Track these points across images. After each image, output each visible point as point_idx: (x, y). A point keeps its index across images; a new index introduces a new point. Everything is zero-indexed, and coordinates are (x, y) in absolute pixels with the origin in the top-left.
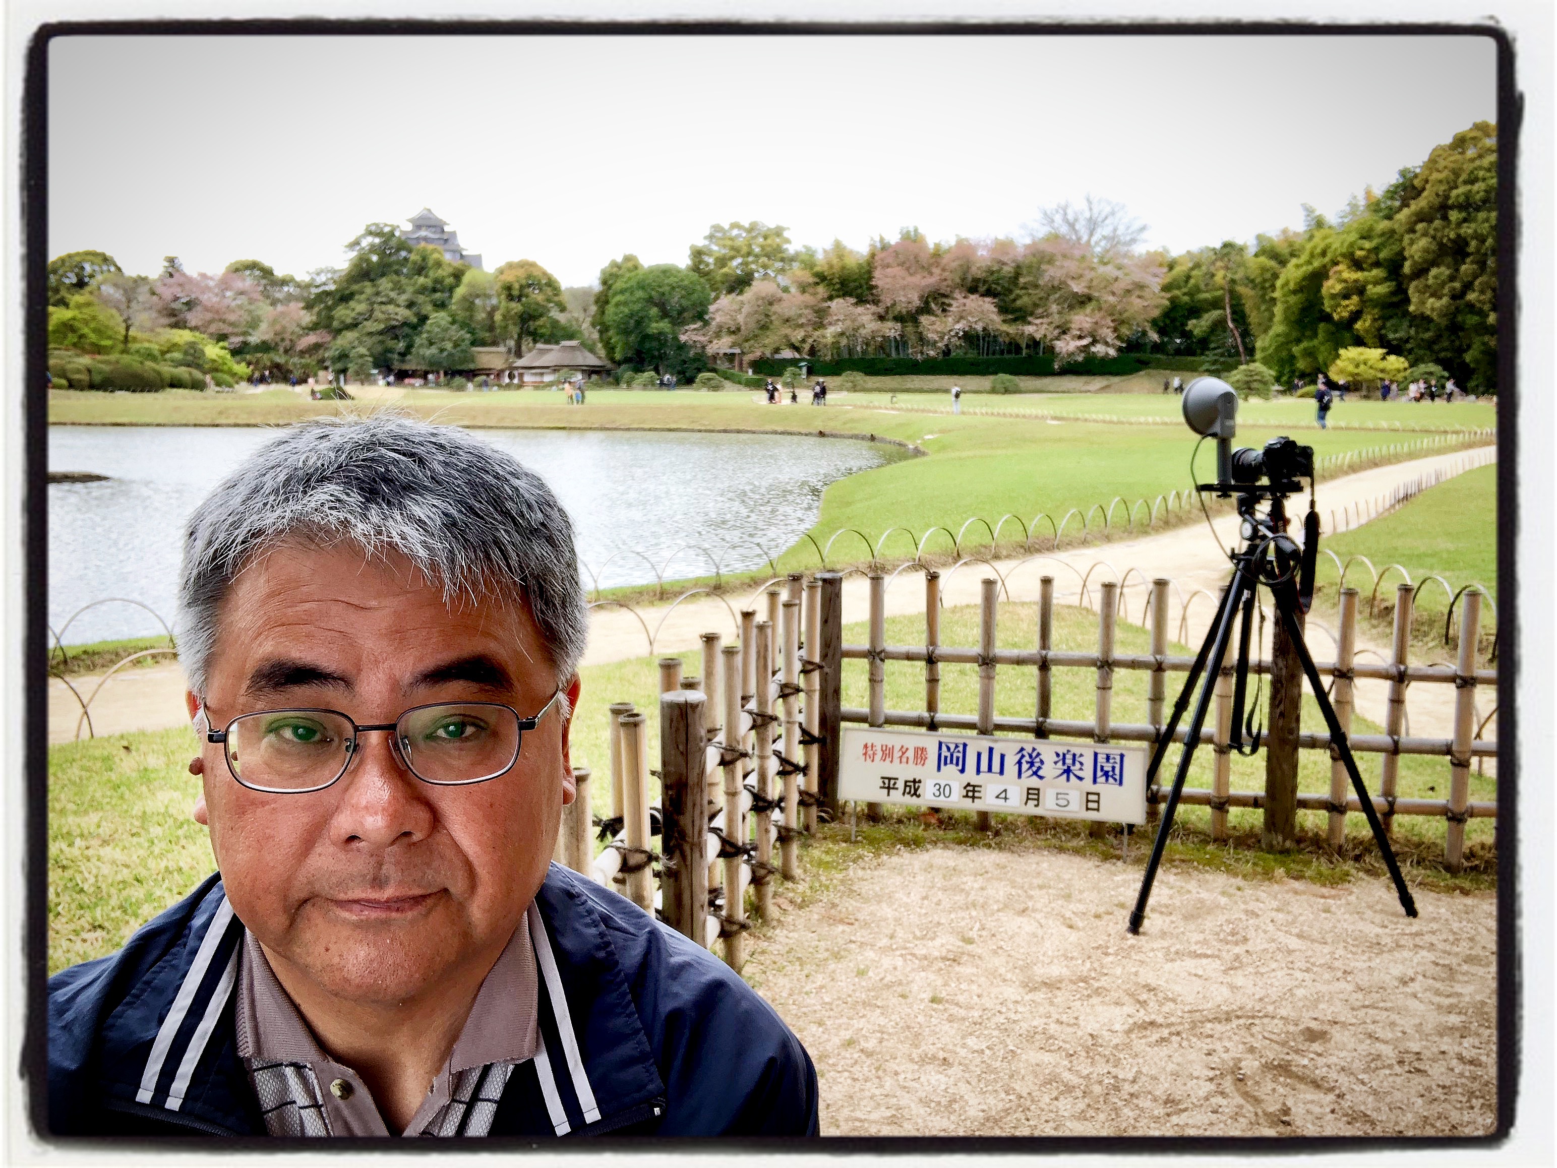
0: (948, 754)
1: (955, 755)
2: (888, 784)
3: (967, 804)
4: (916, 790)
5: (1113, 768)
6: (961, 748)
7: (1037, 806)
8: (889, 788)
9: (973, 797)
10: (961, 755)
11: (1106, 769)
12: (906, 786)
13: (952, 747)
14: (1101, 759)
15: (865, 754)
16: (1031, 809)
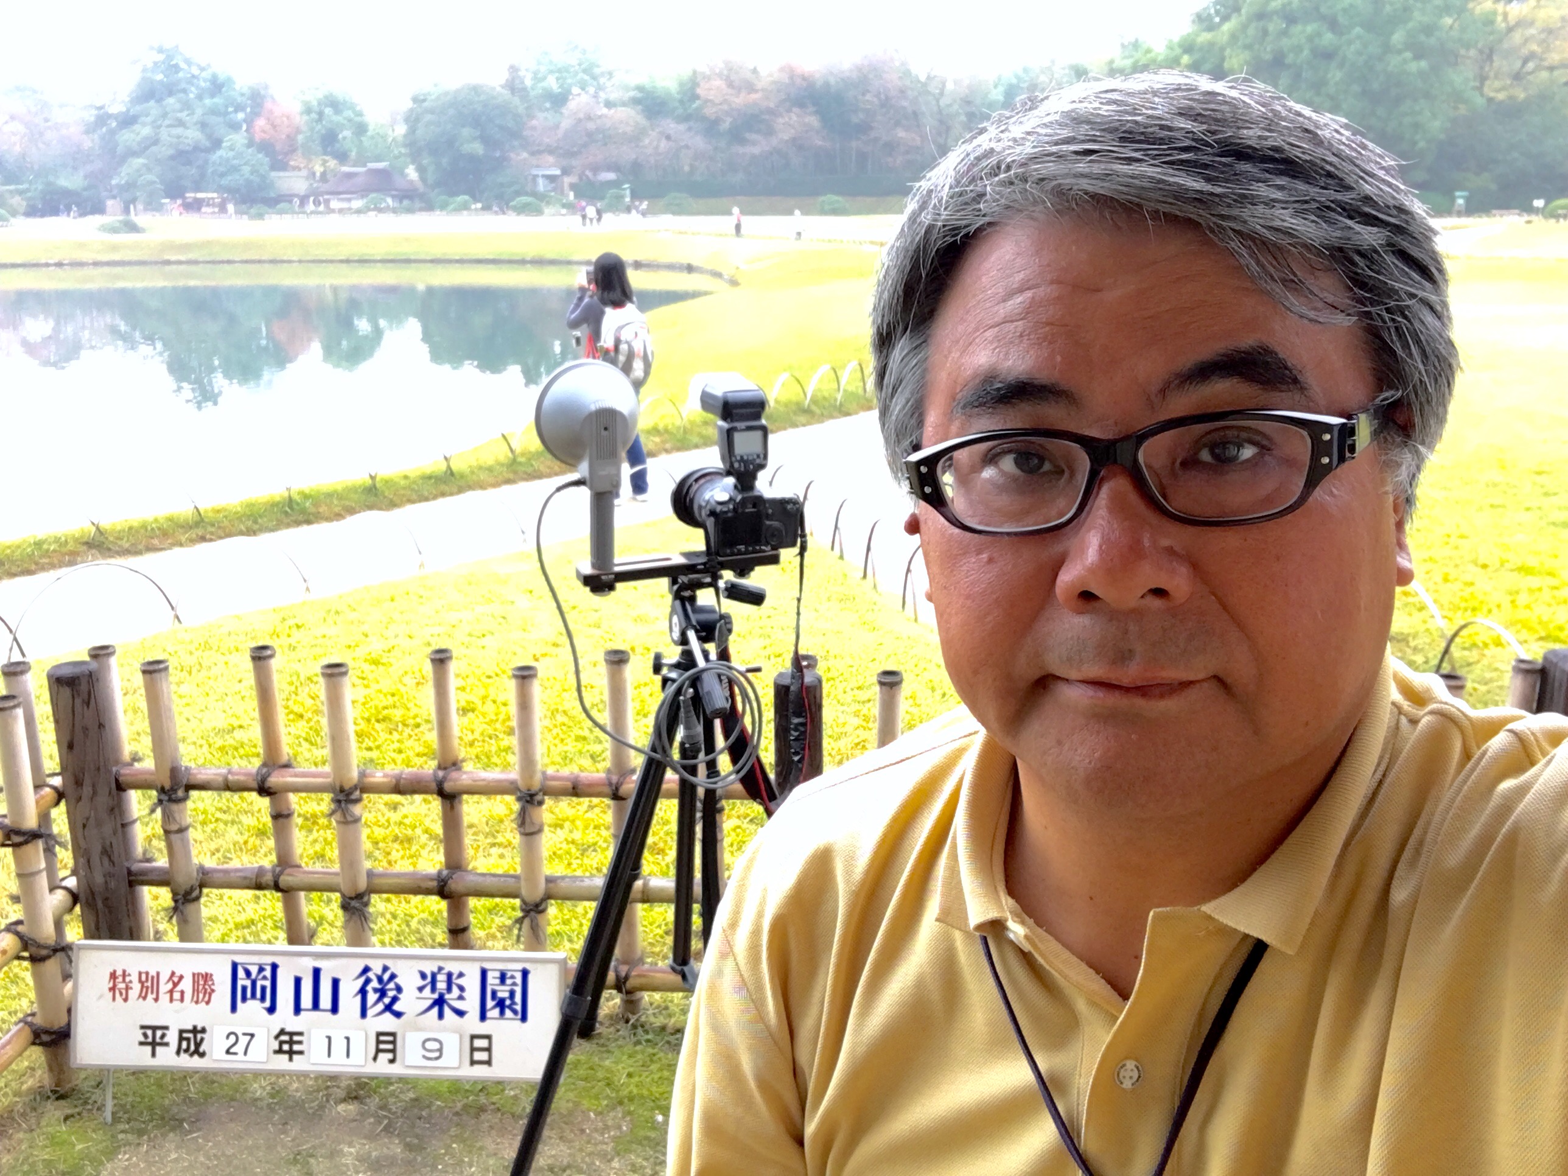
0: (248, 983)
1: (259, 984)
2: (153, 1037)
3: (282, 1063)
4: (198, 1045)
5: (512, 994)
6: (268, 973)
7: (392, 1061)
8: (154, 1044)
9: (291, 1053)
10: (268, 983)
11: (500, 995)
12: (181, 1039)
13: (254, 970)
14: (492, 979)
15: (113, 989)
16: (382, 1067)
